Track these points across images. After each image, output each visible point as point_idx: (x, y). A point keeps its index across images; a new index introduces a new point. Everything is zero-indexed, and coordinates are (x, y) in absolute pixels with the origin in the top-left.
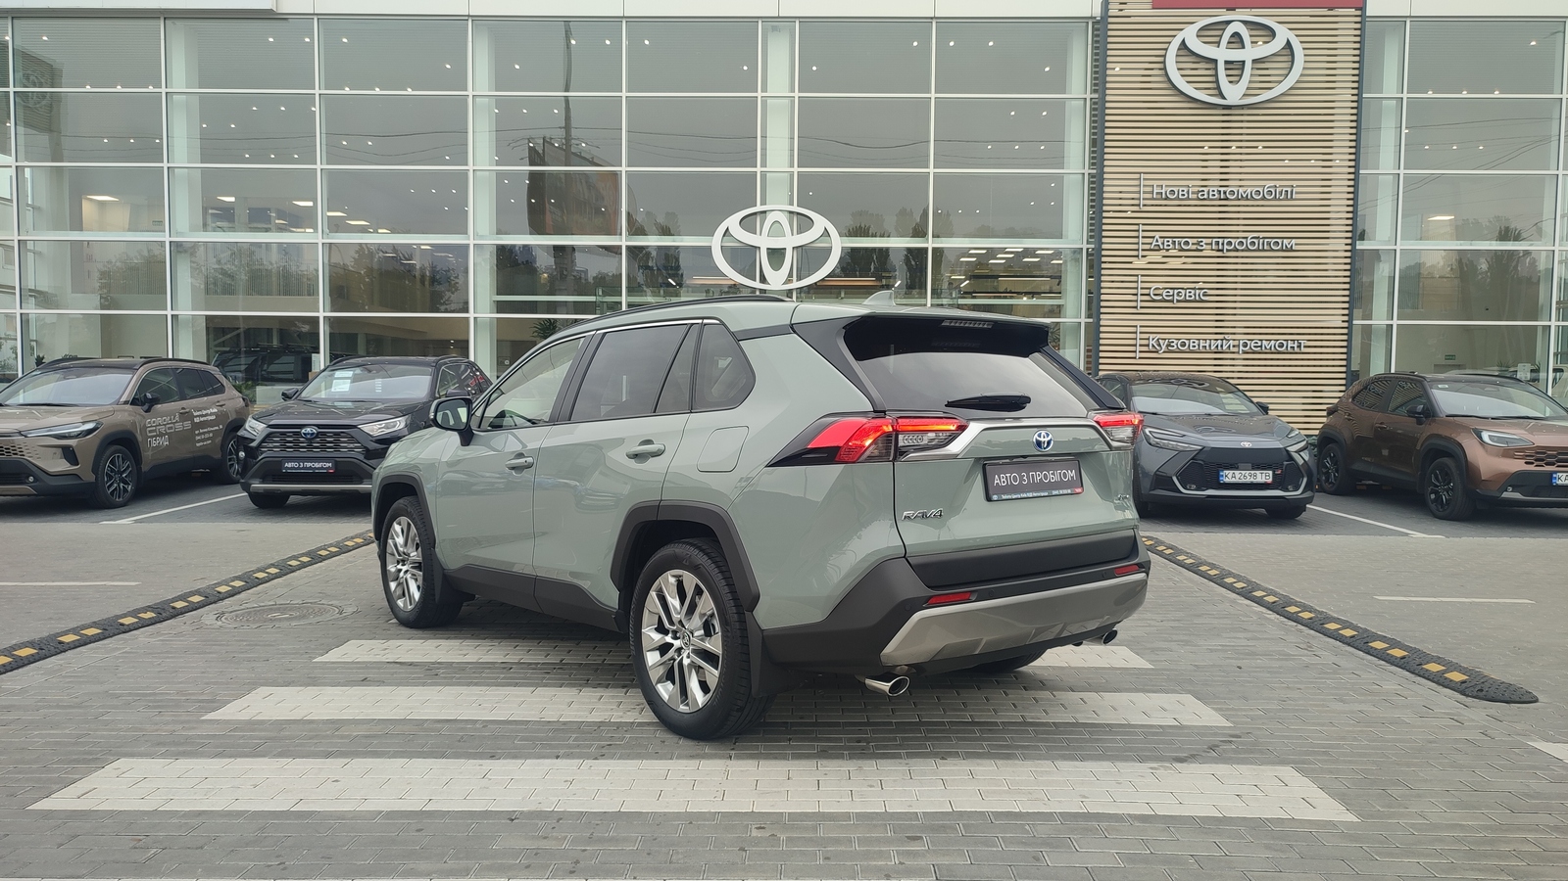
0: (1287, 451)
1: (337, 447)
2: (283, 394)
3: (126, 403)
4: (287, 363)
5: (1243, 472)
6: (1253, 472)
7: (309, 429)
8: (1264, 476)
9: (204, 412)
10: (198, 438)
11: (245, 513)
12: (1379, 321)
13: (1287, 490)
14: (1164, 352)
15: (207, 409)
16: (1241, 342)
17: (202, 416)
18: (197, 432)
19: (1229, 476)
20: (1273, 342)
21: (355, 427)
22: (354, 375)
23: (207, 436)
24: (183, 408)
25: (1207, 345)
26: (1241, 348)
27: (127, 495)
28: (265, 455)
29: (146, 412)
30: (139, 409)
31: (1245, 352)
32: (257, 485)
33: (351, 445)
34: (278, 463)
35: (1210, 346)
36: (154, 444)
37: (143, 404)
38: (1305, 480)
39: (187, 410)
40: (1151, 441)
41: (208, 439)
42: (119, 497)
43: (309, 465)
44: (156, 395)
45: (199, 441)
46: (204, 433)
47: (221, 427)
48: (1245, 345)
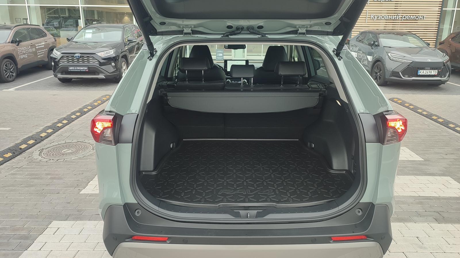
0: (444, 63)
1: (88, 61)
2: (67, 39)
3: (9, 42)
4: (70, 21)
5: (427, 71)
6: (430, 71)
7: (77, 55)
8: (434, 72)
9: (40, 44)
10: (38, 54)
11: (57, 85)
12: (449, 8)
13: (441, 77)
14: (376, 20)
15: (41, 43)
16: (403, 16)
17: (39, 46)
18: (38, 52)
19: (421, 72)
20: (414, 16)
21: (95, 54)
22: (93, 31)
23: (42, 53)
24: (31, 43)
25: (391, 17)
26: (403, 18)
27: (14, 77)
28: (61, 64)
29: (17, 46)
30: (14, 45)
31: (404, 20)
32: (60, 76)
33: (94, 61)
34: (67, 68)
35: (392, 18)
36: (22, 57)
37: (16, 42)
38: (448, 73)
39: (33, 44)
40: (391, 59)
41: (42, 54)
42: (11, 78)
43: (78, 68)
44: (20, 39)
45: (39, 55)
46: (40, 52)
47: (47, 49)
48: (404, 18)
